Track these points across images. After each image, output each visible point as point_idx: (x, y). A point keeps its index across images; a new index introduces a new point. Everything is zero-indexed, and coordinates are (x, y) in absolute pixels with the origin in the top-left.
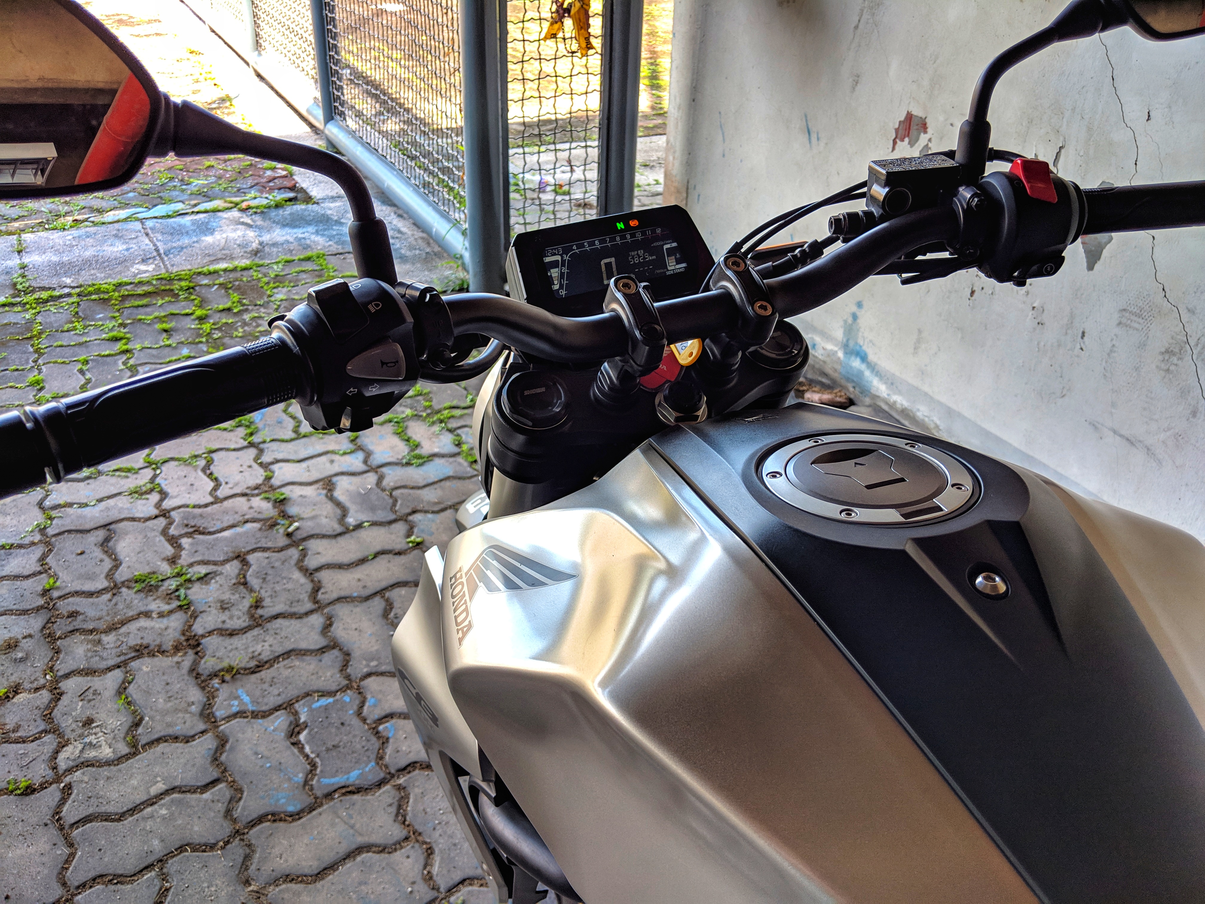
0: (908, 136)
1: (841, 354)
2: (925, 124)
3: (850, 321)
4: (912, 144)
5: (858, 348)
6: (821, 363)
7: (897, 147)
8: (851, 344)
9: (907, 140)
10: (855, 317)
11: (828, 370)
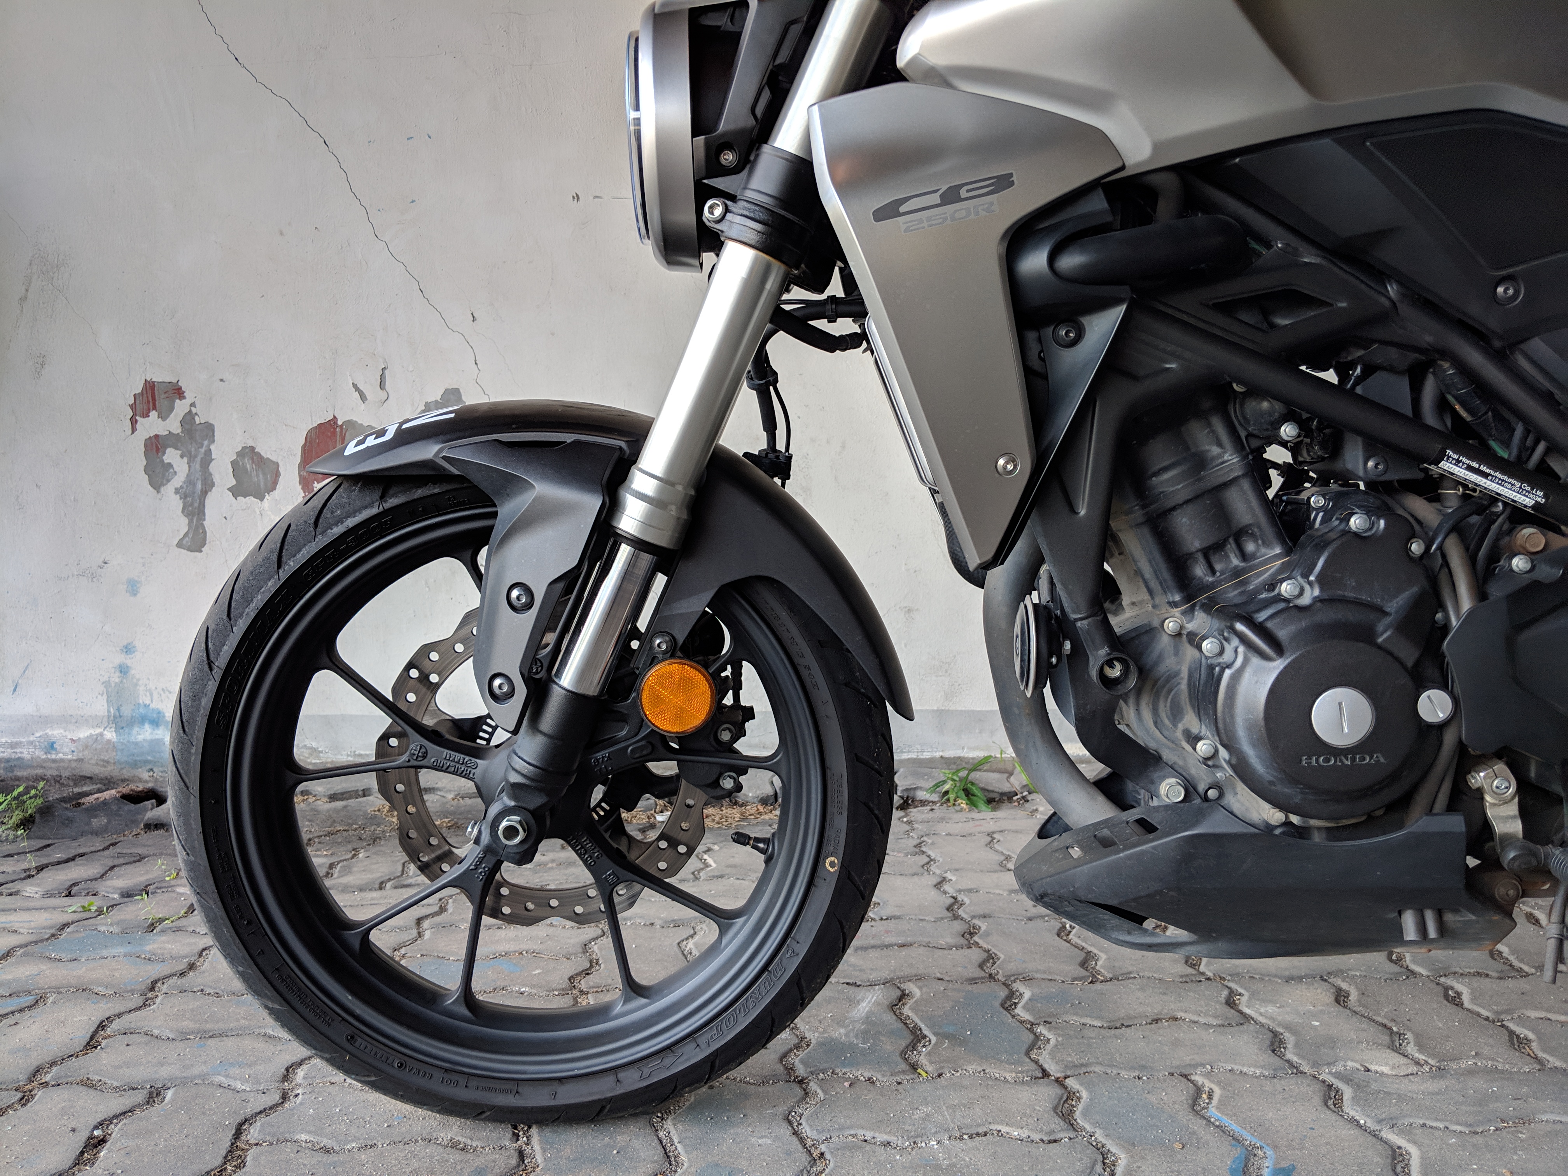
0: (154, 408)
1: (110, 735)
2: (181, 388)
3: (116, 678)
4: (163, 417)
5: (142, 710)
6: (74, 765)
7: (138, 426)
8: (127, 711)
9: (154, 414)
10: (123, 670)
11: (89, 769)
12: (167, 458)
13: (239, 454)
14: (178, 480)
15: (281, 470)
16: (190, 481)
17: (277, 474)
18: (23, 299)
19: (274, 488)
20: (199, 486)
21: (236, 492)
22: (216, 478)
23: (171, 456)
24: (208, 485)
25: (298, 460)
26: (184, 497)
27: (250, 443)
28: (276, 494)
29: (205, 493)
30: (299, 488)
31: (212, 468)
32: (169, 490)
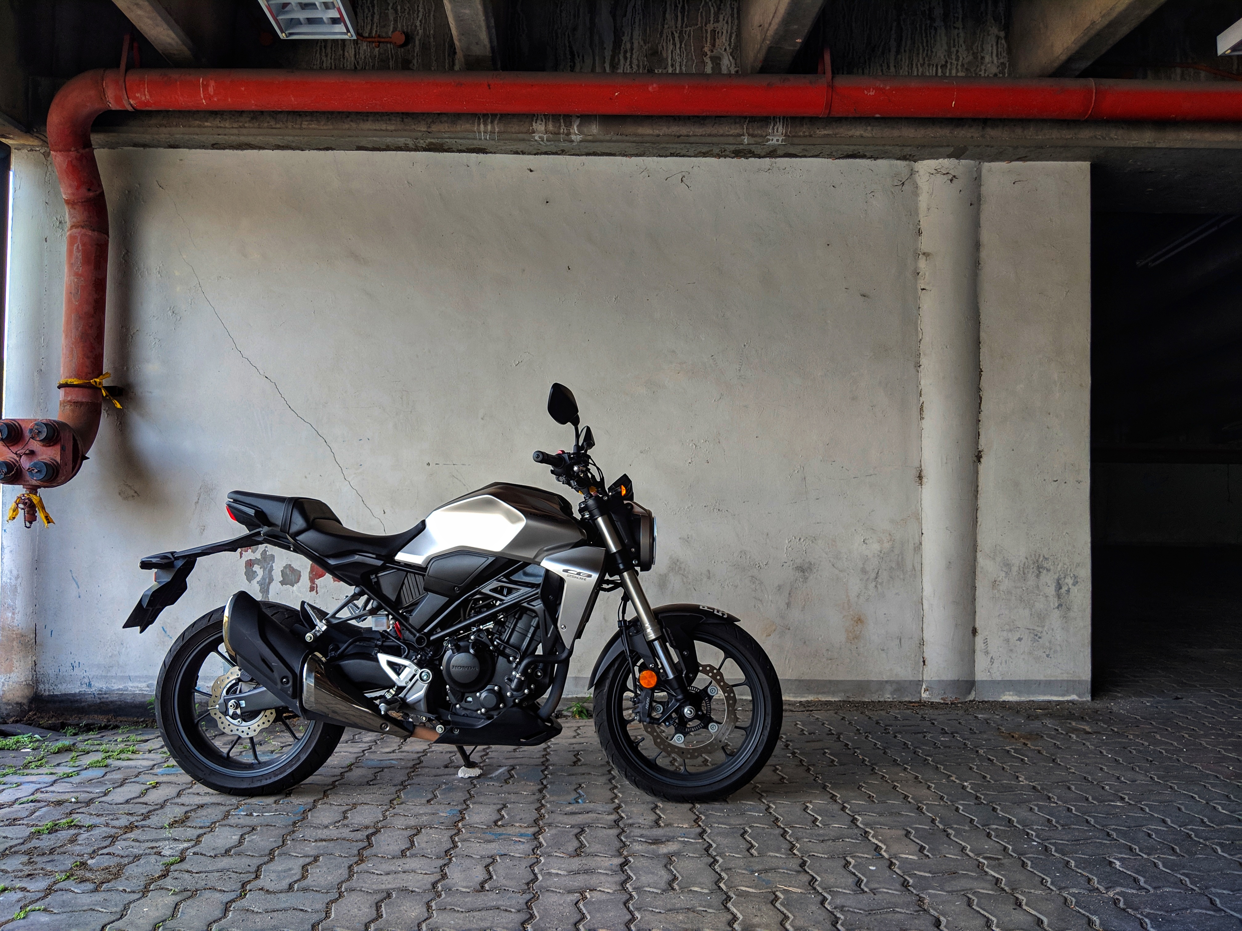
12: (254, 569)
13: (284, 567)
14: (258, 578)
15: (302, 574)
16: (263, 578)
17: (300, 576)
18: (197, 503)
19: (298, 582)
20: (267, 580)
21: (283, 583)
22: (274, 577)
23: (256, 568)
24: (271, 580)
25: (309, 570)
26: (261, 585)
27: (289, 563)
28: (299, 584)
29: (269, 583)
30: (309, 581)
31: (273, 573)
32: (255, 582)
